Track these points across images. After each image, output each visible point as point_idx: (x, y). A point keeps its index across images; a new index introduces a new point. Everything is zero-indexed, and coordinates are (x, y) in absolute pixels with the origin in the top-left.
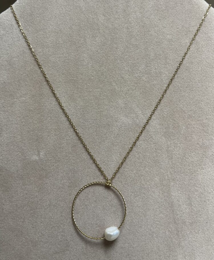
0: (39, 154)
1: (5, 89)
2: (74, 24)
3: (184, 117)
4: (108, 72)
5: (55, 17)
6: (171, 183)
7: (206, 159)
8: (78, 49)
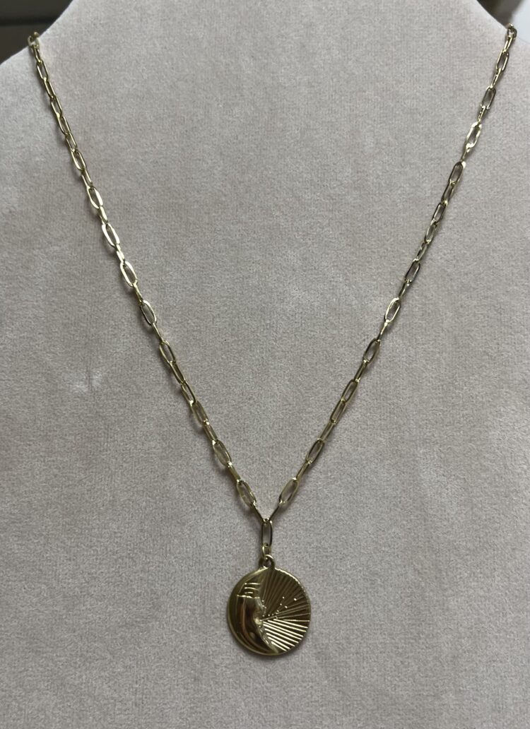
0: (89, 379)
1: (13, 228)
2: (182, 77)
3: (450, 288)
4: (262, 185)
5: (137, 62)
6: (419, 448)
7: (507, 390)
8: (191, 133)
